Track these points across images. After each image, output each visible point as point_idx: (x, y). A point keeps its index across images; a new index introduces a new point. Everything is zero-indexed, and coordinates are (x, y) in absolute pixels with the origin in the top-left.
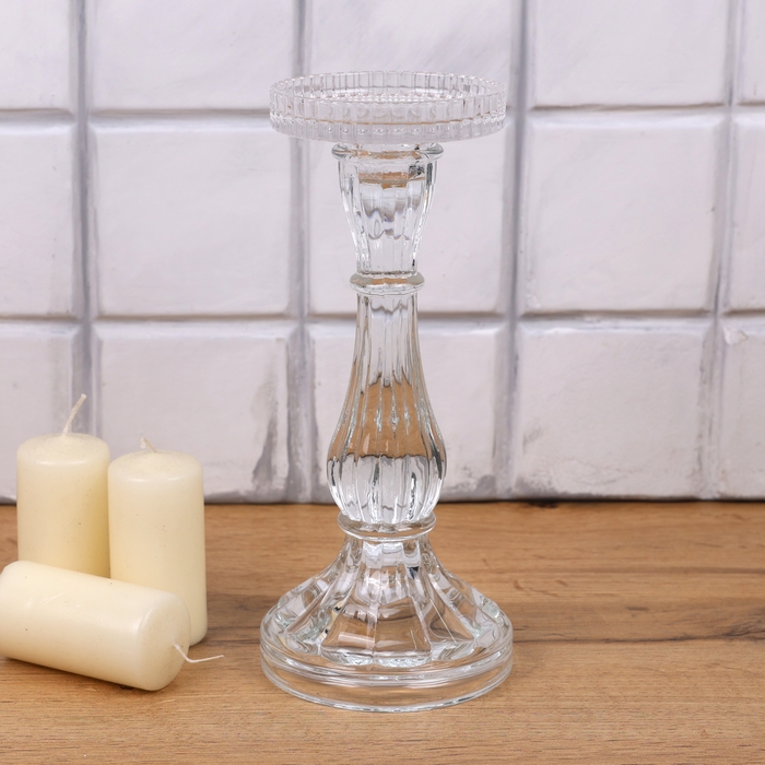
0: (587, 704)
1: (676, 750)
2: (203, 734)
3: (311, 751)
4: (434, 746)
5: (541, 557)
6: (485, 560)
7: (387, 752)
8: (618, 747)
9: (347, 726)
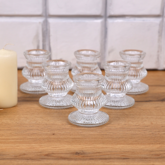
0: (119, 116)
1: (143, 127)
3: (37, 127)
7: (59, 127)
8: (126, 126)
9: (48, 121)
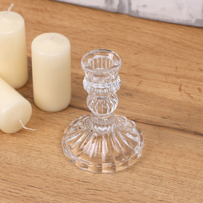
2: (9, 159)
4: (90, 187)
5: (201, 70)
6: (177, 68)
